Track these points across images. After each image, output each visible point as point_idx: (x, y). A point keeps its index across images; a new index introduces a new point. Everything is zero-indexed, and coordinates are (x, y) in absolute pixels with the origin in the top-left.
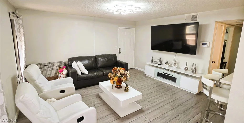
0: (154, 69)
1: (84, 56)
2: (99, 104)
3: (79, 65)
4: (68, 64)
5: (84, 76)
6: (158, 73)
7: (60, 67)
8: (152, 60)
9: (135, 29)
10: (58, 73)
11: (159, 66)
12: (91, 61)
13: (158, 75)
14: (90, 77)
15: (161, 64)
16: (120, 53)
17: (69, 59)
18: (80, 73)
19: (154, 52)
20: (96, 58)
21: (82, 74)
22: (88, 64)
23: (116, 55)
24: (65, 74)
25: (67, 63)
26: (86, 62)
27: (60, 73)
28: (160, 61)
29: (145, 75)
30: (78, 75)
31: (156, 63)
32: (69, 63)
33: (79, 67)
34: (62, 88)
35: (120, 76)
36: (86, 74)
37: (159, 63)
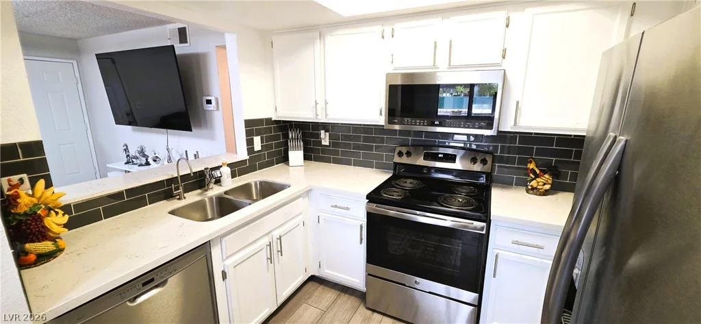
8: (128, 156)
9: (75, 62)
15: (148, 164)
31: (135, 161)
37: (143, 161)
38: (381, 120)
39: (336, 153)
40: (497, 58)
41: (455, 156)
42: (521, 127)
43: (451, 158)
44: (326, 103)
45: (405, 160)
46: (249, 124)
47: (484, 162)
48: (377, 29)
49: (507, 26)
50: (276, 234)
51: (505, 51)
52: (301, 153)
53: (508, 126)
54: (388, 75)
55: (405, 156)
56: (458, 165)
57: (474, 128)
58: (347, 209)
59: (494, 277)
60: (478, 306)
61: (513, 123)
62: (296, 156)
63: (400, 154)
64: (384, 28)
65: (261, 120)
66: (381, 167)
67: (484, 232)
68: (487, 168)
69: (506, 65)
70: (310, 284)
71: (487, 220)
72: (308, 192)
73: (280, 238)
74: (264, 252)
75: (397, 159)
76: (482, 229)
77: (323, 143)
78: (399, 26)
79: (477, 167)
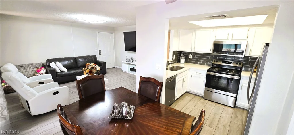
0: (127, 65)
1: (64, 57)
2: (76, 91)
3: (58, 64)
4: (47, 65)
5: (63, 73)
6: (130, 68)
7: (38, 68)
8: (127, 59)
9: (113, 33)
10: (37, 73)
11: (131, 63)
12: (71, 62)
13: (130, 70)
14: (70, 74)
15: (132, 62)
16: (100, 54)
17: (47, 61)
18: (59, 71)
19: (128, 52)
20: (75, 59)
21: (61, 72)
22: (67, 64)
23: (96, 56)
24: (43, 73)
25: (45, 64)
26: (66, 62)
27: (38, 73)
28: (132, 59)
29: (123, 71)
30: (57, 73)
31: (129, 61)
32: (48, 63)
33: (57, 65)
34: (41, 81)
35: (91, 69)
36: (66, 72)
37: (132, 61)
38: (211, 52)
39: (194, 60)
40: (246, 38)
41: (231, 62)
42: (251, 55)
43: (230, 63)
44: (195, 47)
45: (215, 63)
46: (174, 52)
47: (240, 64)
48: (212, 30)
49: (249, 31)
50: (184, 77)
51: (248, 36)
52: (184, 60)
53: (247, 55)
54: (214, 41)
55: (216, 62)
56: (232, 65)
57: (238, 55)
58: (201, 74)
59: (241, 90)
60: (236, 98)
61: (249, 54)
62: (182, 61)
63: (214, 61)
64: (214, 29)
65: (175, 51)
66: (207, 65)
67: (239, 79)
68: (241, 66)
69: (248, 40)
70: (186, 93)
71: (240, 76)
72: (189, 70)
73: (185, 78)
74: (182, 80)
75: (213, 63)
76: (239, 78)
77: (190, 58)
78: (218, 30)
79: (238, 65)
